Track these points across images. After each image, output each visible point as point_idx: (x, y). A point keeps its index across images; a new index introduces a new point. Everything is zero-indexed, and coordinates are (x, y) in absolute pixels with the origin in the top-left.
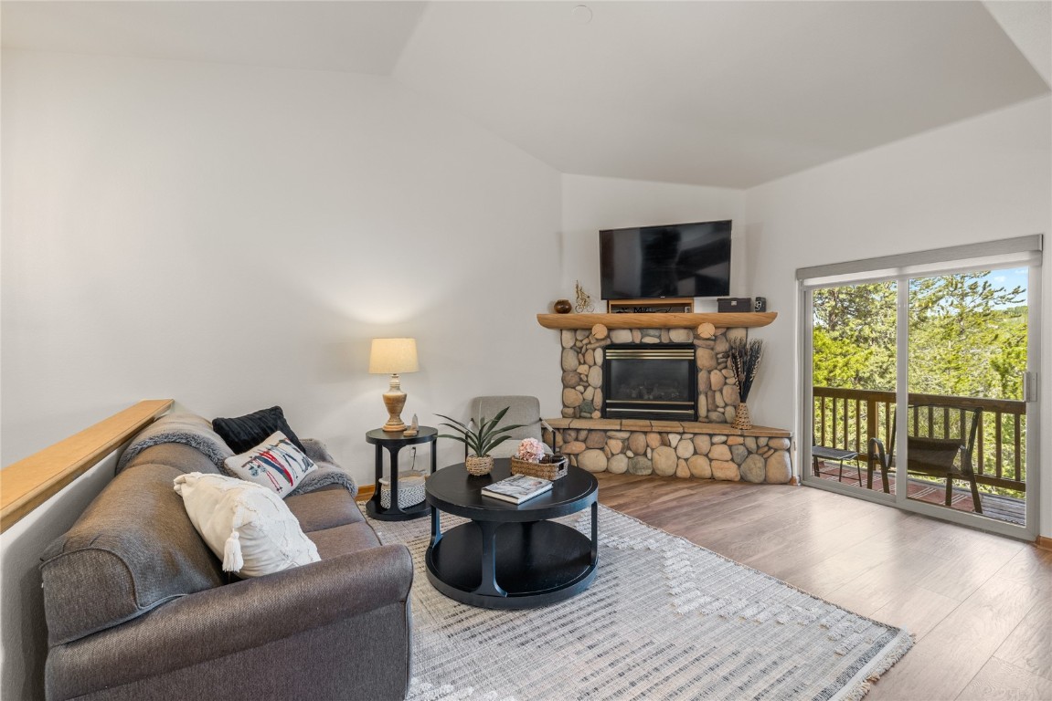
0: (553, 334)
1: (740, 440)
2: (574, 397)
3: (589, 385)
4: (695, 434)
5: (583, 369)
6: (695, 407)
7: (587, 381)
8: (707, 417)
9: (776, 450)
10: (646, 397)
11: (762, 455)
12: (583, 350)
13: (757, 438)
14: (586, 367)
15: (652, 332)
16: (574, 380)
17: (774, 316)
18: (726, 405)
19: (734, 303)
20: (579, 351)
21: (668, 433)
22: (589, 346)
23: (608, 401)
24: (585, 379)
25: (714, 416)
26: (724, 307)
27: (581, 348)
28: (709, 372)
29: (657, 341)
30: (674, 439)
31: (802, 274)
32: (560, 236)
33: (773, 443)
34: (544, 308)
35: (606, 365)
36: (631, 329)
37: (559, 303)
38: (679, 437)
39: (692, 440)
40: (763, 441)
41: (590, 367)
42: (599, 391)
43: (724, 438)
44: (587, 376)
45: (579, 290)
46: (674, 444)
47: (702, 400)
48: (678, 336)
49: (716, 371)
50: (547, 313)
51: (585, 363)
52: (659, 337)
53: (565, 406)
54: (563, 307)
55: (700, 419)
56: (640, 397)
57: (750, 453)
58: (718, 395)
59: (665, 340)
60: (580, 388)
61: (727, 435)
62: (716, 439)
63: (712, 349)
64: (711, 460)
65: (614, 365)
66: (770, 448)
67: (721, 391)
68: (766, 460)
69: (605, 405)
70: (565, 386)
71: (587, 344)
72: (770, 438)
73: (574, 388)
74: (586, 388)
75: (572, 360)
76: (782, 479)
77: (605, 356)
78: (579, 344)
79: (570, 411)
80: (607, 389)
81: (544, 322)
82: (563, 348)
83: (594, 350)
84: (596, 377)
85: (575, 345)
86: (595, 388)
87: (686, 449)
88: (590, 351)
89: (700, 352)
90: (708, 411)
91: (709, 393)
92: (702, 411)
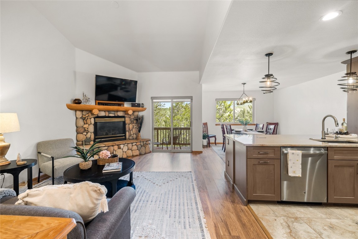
0: (72, 112)
1: (139, 143)
2: (82, 137)
3: (89, 132)
4: (128, 144)
5: (86, 126)
6: (125, 136)
7: (88, 131)
8: (129, 138)
9: (147, 144)
10: (109, 134)
11: (144, 146)
12: (86, 119)
13: (143, 142)
14: (87, 125)
15: (112, 112)
16: (82, 130)
17: (145, 109)
18: (134, 134)
19: (136, 105)
20: (83, 119)
21: (120, 145)
22: (88, 117)
23: (96, 137)
24: (87, 130)
25: (131, 137)
26: (133, 105)
27: (85, 118)
28: (129, 125)
29: (113, 115)
30: (122, 146)
31: (153, 98)
32: (75, 73)
33: (147, 143)
34: (69, 102)
35: (95, 124)
36: (105, 111)
37: (76, 100)
38: (123, 145)
39: (127, 146)
40: (145, 143)
41: (89, 125)
42: (93, 134)
43: (135, 143)
44: (88, 128)
45: (84, 95)
46: (122, 148)
47: (127, 133)
48: (120, 114)
49: (131, 124)
50: (70, 103)
51: (87, 124)
52: (114, 114)
53: (77, 141)
54: (77, 102)
55: (127, 139)
56: (107, 134)
57: (142, 146)
58: (131, 131)
59: (116, 115)
60: (85, 133)
61: (136, 143)
62: (134, 144)
63: (130, 118)
64: (132, 151)
65: (98, 124)
66: (146, 144)
67: (132, 130)
68: (145, 147)
69: (95, 139)
70: (78, 133)
71: (87, 116)
72: (146, 141)
73: (82, 133)
74: (87, 133)
75: (81, 123)
76: (149, 152)
77: (95, 121)
78: (84, 116)
79: (81, 143)
80: (95, 133)
81: (69, 107)
82: (77, 118)
83: (90, 119)
84: (91, 129)
85: (82, 117)
86: (91, 133)
87: (125, 149)
88: (89, 119)
89: (127, 119)
90: (129, 136)
91: (129, 131)
92: (127, 137)
